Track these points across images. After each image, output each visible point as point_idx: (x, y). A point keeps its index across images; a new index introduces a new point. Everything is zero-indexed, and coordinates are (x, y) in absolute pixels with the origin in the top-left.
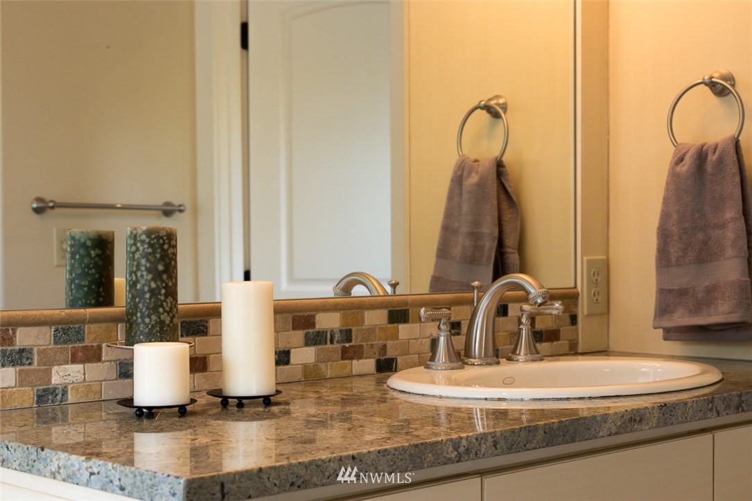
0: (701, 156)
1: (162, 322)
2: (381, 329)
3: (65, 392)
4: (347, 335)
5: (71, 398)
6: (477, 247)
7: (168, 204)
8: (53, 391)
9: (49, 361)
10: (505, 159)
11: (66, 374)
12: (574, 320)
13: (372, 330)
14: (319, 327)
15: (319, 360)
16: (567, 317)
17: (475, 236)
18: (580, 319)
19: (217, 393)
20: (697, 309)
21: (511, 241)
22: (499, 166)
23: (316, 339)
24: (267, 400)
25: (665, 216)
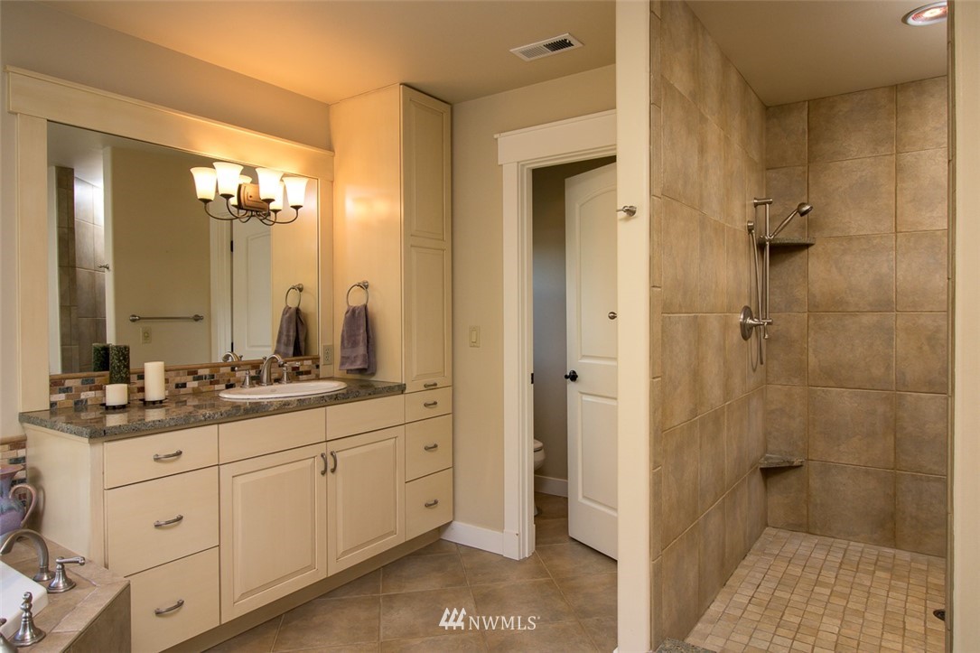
0: (354, 310)
1: (122, 377)
2: (228, 374)
3: (86, 401)
4: (213, 376)
5: (89, 403)
6: (288, 340)
7: (196, 316)
8: (82, 401)
9: (79, 391)
10: (300, 307)
11: (87, 395)
12: (318, 367)
13: (224, 374)
14: (199, 374)
15: (199, 386)
16: (314, 366)
17: (288, 336)
18: (320, 366)
19: (143, 400)
20: (352, 364)
21: (302, 338)
22: (298, 310)
23: (199, 378)
24: (161, 402)
25: (343, 331)
